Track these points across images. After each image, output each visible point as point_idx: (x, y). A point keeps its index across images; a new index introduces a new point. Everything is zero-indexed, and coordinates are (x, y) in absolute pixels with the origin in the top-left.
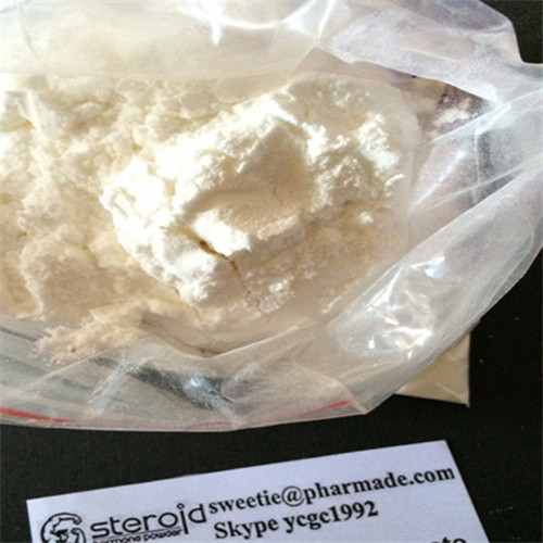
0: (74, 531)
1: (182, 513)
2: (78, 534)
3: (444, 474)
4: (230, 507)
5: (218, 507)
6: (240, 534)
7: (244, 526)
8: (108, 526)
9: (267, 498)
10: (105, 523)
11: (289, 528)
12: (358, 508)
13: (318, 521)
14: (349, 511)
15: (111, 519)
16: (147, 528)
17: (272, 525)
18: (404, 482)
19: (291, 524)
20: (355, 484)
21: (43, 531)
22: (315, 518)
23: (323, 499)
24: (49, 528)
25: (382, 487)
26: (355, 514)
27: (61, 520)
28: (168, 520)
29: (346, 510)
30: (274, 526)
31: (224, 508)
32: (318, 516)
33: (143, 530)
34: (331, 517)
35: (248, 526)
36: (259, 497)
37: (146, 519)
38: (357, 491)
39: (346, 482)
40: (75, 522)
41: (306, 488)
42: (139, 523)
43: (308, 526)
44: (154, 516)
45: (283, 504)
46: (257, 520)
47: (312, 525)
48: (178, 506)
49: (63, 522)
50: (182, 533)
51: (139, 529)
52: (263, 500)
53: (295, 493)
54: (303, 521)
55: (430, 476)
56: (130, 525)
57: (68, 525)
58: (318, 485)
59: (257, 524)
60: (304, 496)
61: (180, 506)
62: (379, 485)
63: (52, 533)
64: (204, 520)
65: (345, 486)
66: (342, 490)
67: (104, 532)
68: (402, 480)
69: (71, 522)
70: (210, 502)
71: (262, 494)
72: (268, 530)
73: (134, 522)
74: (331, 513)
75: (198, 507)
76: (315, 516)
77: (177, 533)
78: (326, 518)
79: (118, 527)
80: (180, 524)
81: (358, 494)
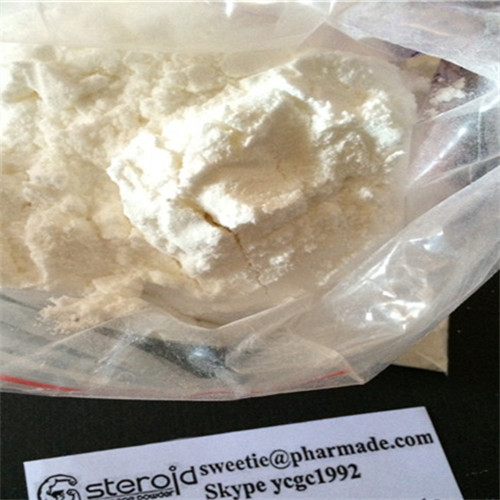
0: (69, 492)
1: (174, 475)
2: (73, 495)
3: (424, 439)
4: (220, 470)
5: (209, 469)
6: (229, 495)
7: (234, 487)
8: (103, 488)
9: (255, 460)
10: (100, 485)
11: (276, 489)
12: (342, 470)
13: (304, 483)
14: (333, 473)
15: (106, 480)
16: (140, 489)
17: (260, 487)
18: (386, 446)
19: (278, 486)
20: (339, 448)
21: (39, 492)
22: (302, 480)
23: (308, 462)
24: (45, 488)
25: (365, 451)
26: (339, 477)
27: (57, 481)
28: (161, 482)
29: (330, 472)
30: (262, 488)
31: (214, 471)
32: (304, 478)
33: (137, 491)
34: (316, 478)
35: (237, 488)
36: (248, 459)
37: (139, 480)
38: (341, 454)
39: (331, 446)
40: (71, 484)
41: (293, 451)
42: (133, 484)
43: (295, 488)
44: (147, 478)
45: (270, 466)
46: (246, 482)
47: (298, 487)
48: (170, 469)
49: (59, 484)
50: (174, 494)
51: (133, 490)
52: (252, 463)
53: (282, 456)
54: (290, 483)
55: (410, 440)
56: (124, 487)
57: (64, 486)
58: (304, 449)
59: (245, 486)
60: (291, 459)
61: (173, 468)
62: (362, 448)
63: (48, 493)
64: (195, 482)
65: (329, 450)
66: (327, 453)
67: (99, 493)
68: (383, 444)
69: (67, 483)
70: (200, 465)
71: (251, 457)
72: (257, 491)
73: (129, 484)
74: (316, 475)
75: (189, 469)
76: (301, 478)
77: (169, 494)
78: (312, 480)
79: (113, 488)
80: (172, 485)
81: (342, 457)
